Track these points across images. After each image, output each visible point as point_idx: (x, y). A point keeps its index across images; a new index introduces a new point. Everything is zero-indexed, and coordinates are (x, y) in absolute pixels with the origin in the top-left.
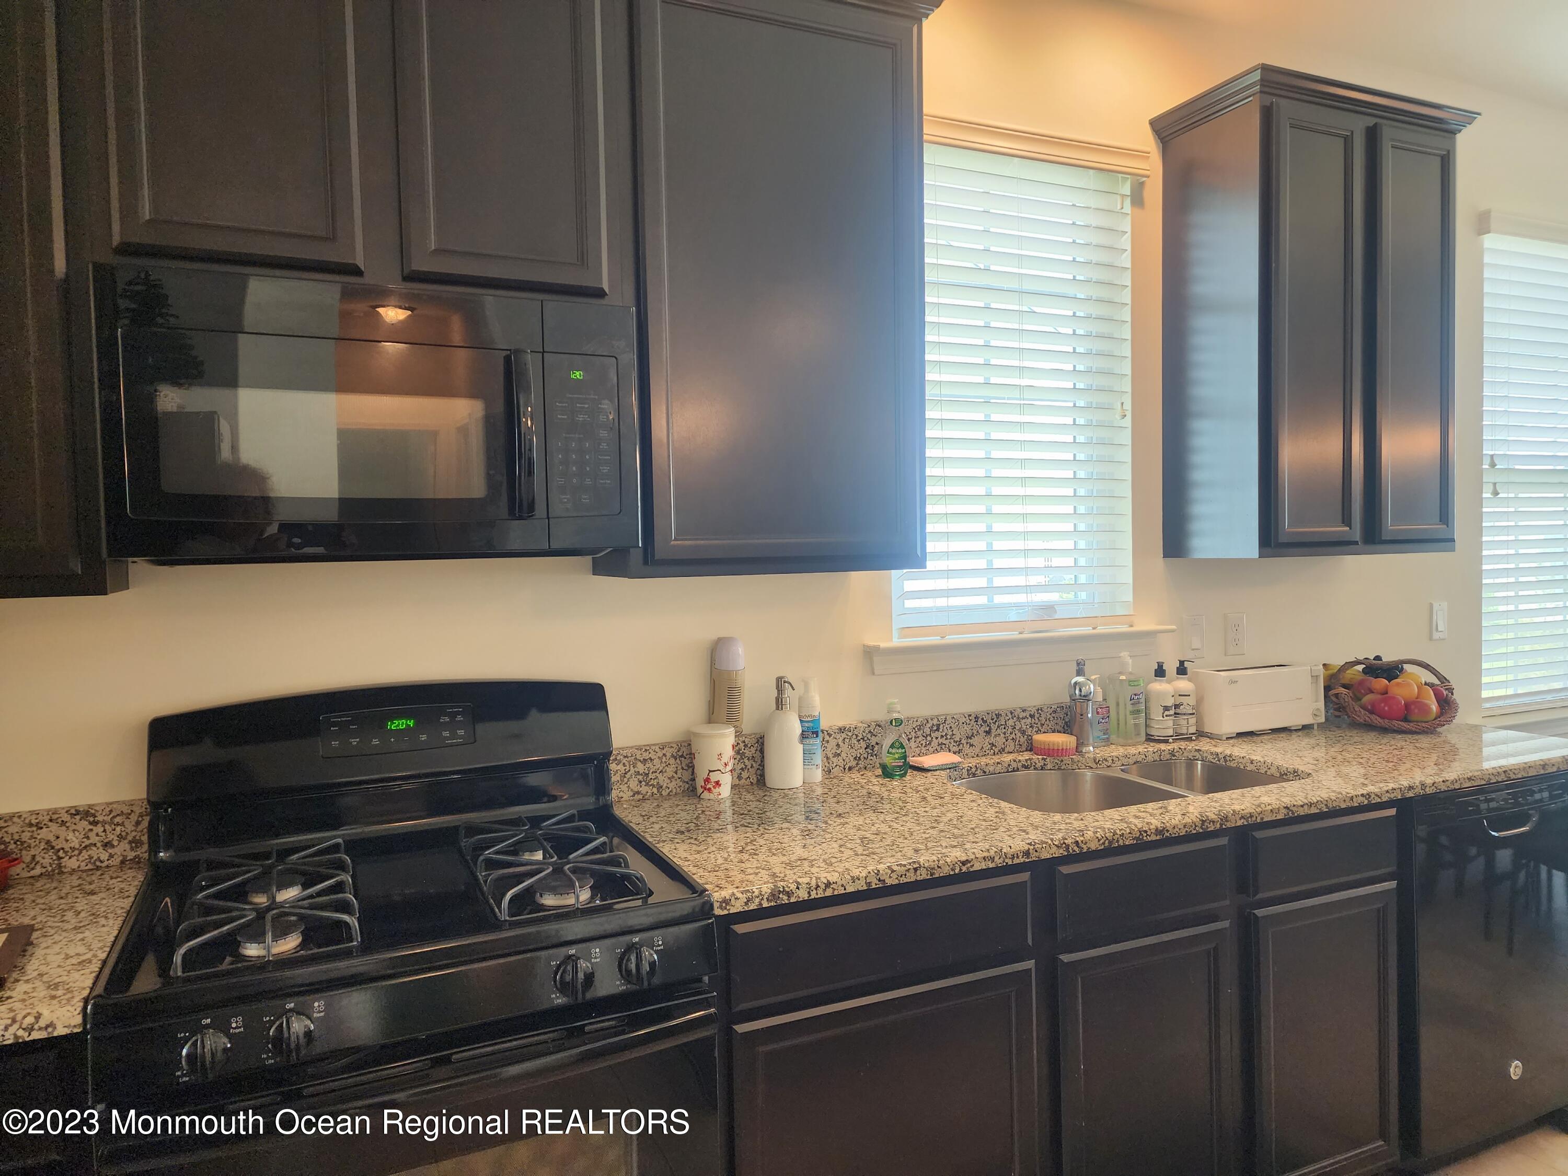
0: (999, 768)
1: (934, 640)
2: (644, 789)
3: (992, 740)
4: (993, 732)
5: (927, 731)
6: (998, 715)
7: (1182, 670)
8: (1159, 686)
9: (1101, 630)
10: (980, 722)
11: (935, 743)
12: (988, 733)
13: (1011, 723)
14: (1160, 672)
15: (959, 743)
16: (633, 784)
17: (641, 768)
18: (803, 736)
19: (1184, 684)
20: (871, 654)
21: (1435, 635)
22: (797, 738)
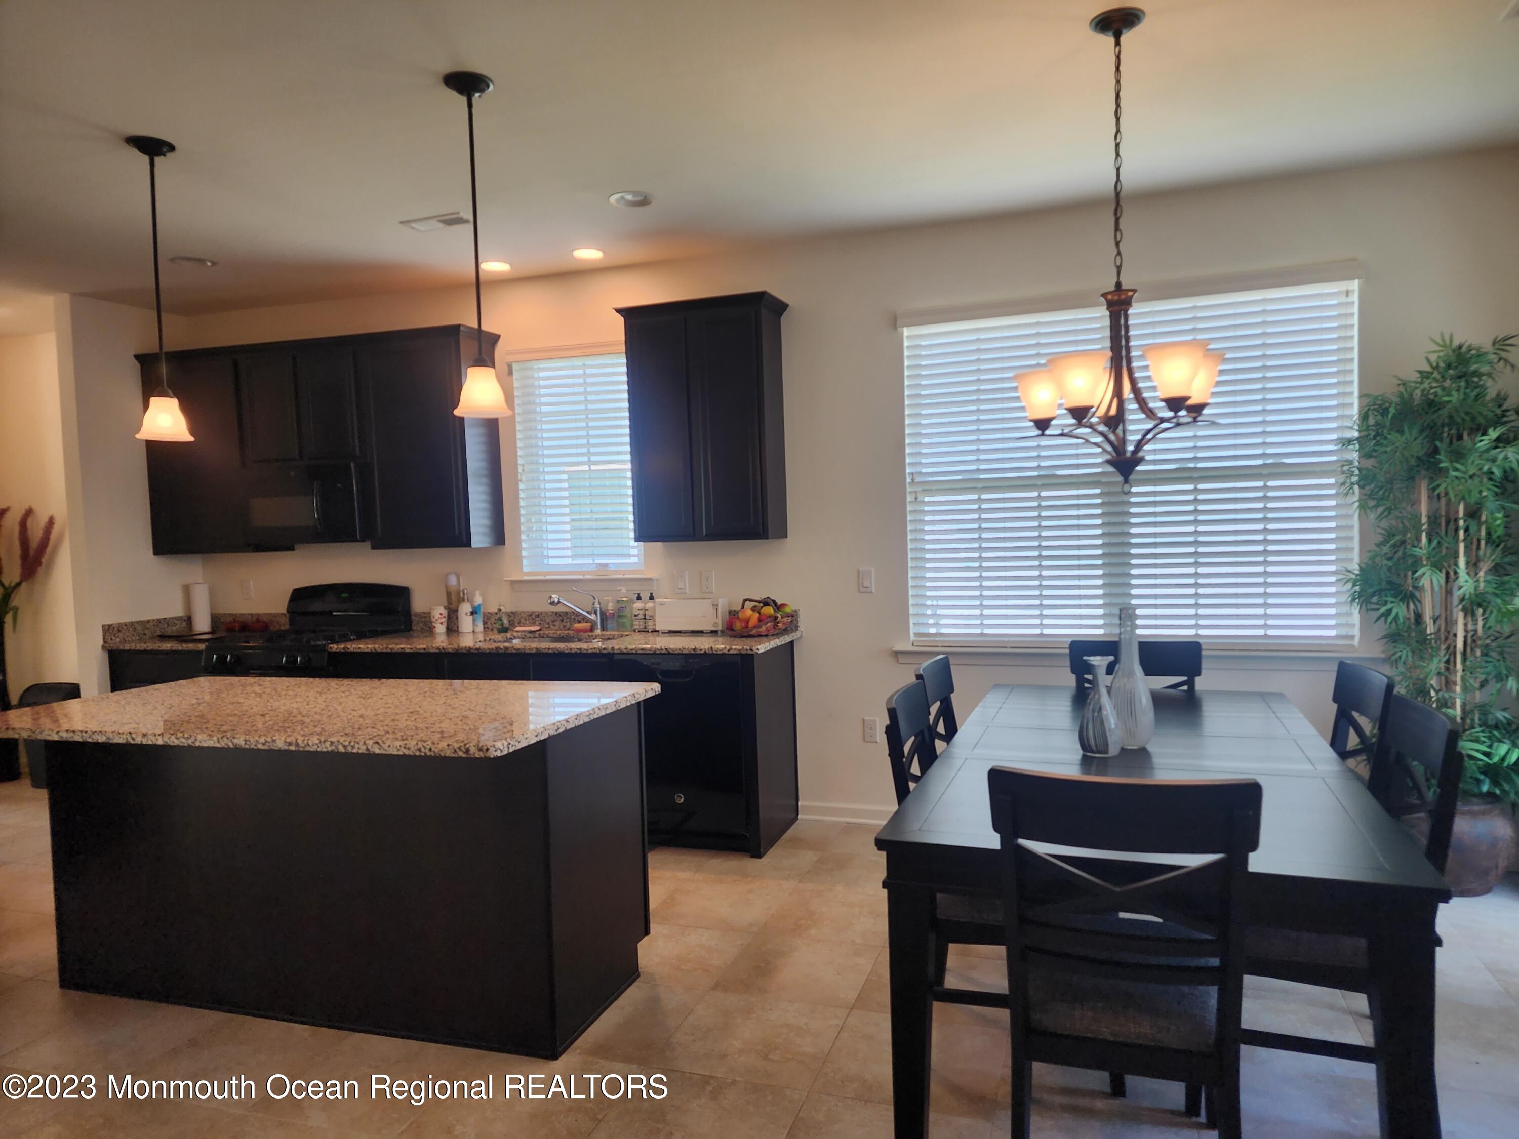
0: (555, 636)
1: (541, 577)
2: (425, 628)
3: (564, 624)
4: (565, 621)
5: (534, 617)
6: (567, 613)
7: (652, 598)
8: (638, 605)
9: (627, 576)
10: (558, 615)
11: (537, 623)
12: (562, 620)
13: (573, 617)
14: (639, 598)
15: (548, 624)
16: (421, 625)
17: (423, 620)
18: (472, 613)
19: (650, 605)
20: (513, 582)
21: (862, 589)
22: (469, 614)
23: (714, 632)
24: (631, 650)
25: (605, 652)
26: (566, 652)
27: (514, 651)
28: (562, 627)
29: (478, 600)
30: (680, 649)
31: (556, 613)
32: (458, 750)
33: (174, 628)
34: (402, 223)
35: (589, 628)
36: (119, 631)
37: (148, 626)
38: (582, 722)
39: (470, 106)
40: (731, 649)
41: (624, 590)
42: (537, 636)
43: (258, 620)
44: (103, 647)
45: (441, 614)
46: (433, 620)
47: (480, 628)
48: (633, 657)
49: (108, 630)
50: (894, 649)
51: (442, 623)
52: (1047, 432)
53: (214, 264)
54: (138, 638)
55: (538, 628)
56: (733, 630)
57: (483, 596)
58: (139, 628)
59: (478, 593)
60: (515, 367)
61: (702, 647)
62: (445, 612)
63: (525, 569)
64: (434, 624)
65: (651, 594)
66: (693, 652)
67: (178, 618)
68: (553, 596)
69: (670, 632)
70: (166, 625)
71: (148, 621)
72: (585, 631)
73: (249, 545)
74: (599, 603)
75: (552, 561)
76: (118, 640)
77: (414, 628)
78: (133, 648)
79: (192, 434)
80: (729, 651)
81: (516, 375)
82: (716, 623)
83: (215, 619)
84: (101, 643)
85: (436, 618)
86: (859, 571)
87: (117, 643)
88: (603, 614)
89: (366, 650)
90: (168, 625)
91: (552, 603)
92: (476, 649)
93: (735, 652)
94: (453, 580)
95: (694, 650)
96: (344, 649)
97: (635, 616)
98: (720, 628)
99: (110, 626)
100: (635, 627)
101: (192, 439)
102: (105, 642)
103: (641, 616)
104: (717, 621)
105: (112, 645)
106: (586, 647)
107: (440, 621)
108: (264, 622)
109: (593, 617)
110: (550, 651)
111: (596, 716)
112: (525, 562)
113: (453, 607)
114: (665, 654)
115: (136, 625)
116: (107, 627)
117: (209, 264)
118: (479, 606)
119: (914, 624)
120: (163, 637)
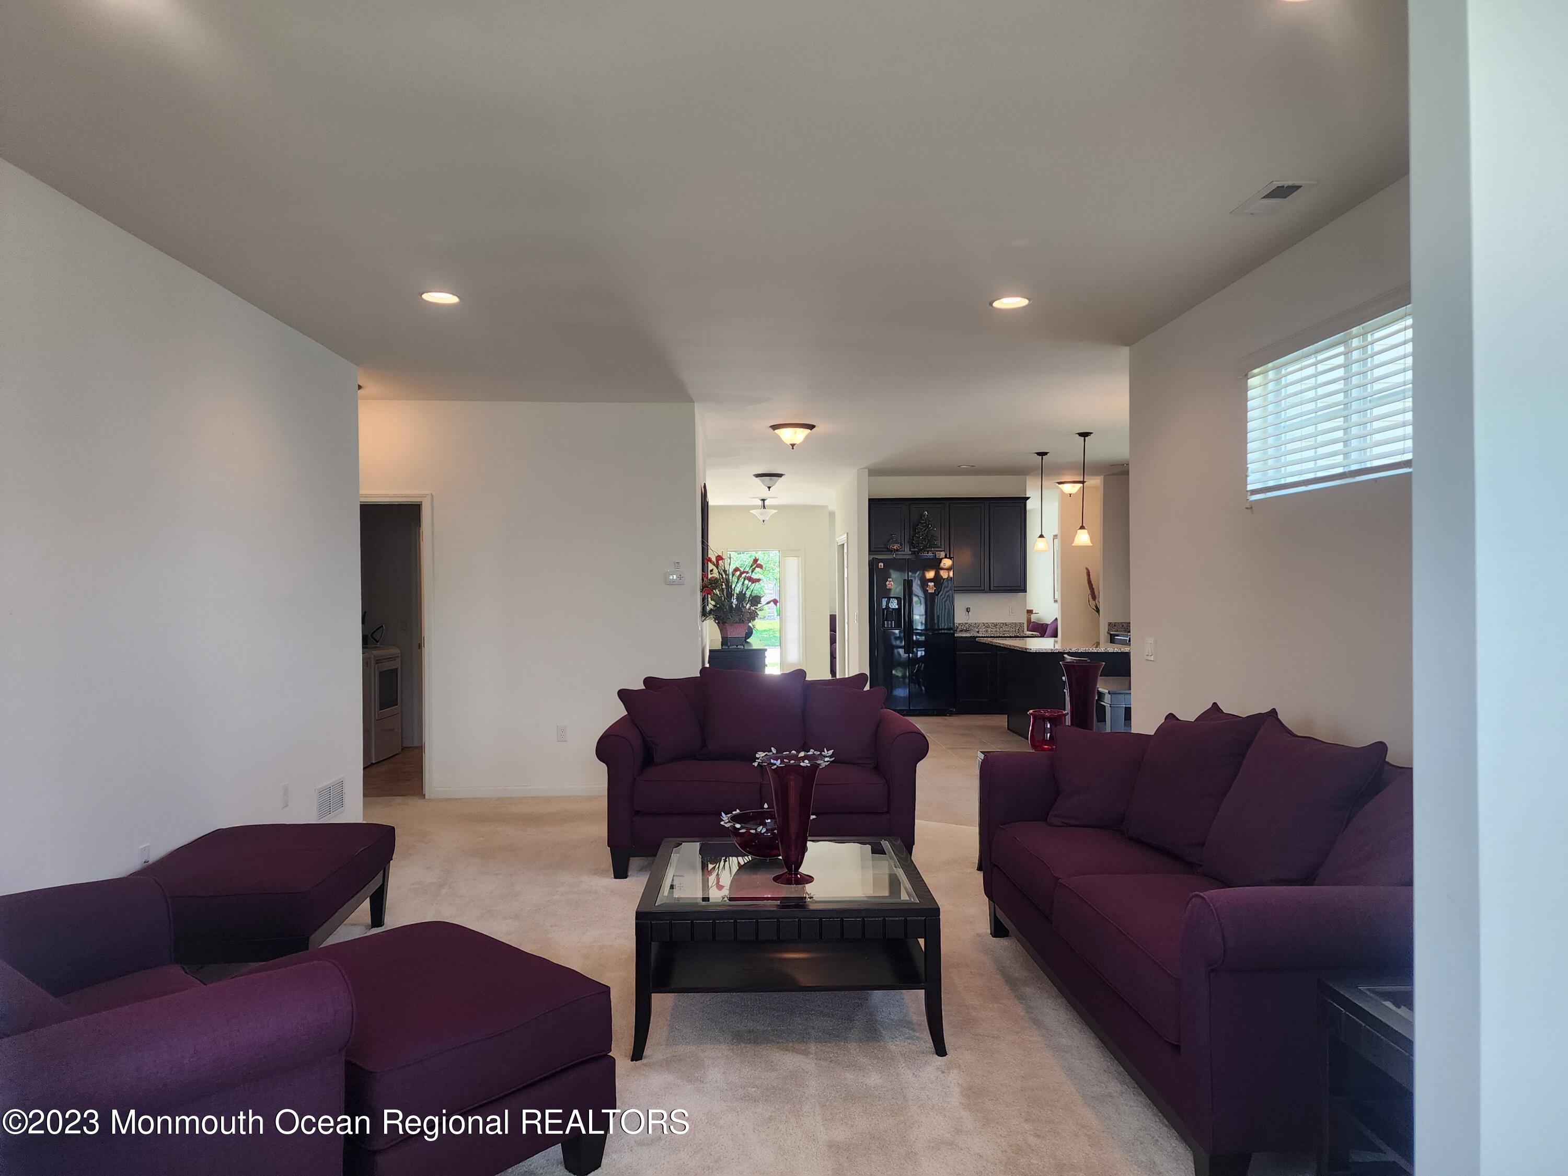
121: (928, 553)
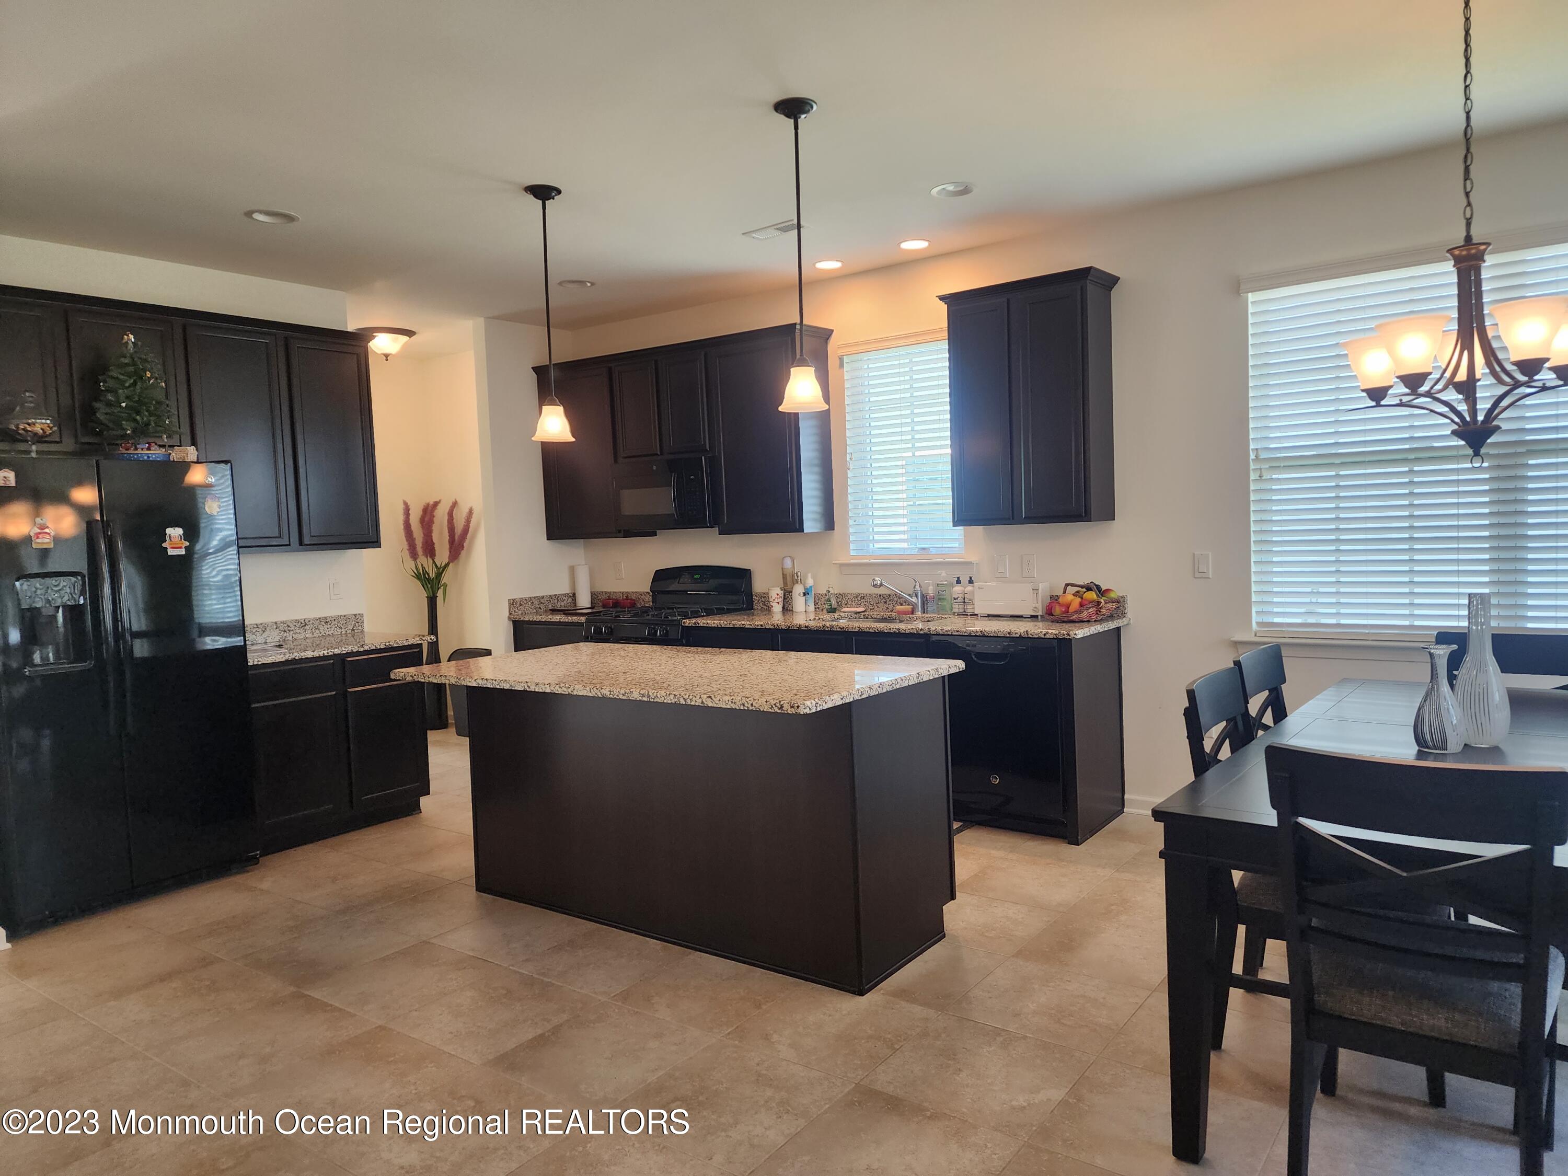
0: (878, 617)
1: (866, 561)
2: (764, 607)
3: (888, 606)
4: (888, 603)
5: (859, 598)
6: (889, 595)
7: (971, 581)
8: (958, 589)
9: (947, 560)
10: (882, 597)
11: (862, 604)
12: (886, 602)
13: (895, 599)
14: (959, 582)
15: (872, 605)
16: (761, 604)
17: (763, 599)
18: (804, 594)
19: (969, 588)
20: (841, 565)
21: (1197, 575)
22: (802, 594)
23: (1034, 617)
24: (946, 631)
25: (922, 632)
26: (886, 631)
27: (839, 630)
28: (885, 608)
29: (810, 582)
30: (995, 632)
31: (880, 595)
32: (774, 706)
33: (562, 604)
34: (743, 234)
35: (910, 610)
36: (521, 605)
37: (542, 601)
38: (885, 691)
39: (796, 128)
40: (1047, 633)
41: (944, 574)
42: (862, 617)
43: (627, 598)
44: (509, 618)
45: (778, 595)
46: (771, 600)
47: (812, 608)
48: (950, 639)
49: (512, 603)
50: (1232, 639)
51: (778, 603)
52: (1383, 403)
53: (592, 284)
54: (535, 611)
55: (863, 609)
56: (1052, 615)
57: (814, 577)
58: (536, 602)
59: (810, 575)
60: (846, 359)
61: (1018, 631)
62: (781, 593)
63: (852, 553)
64: (771, 604)
65: (971, 578)
66: (1008, 635)
67: (565, 595)
68: (877, 579)
69: (989, 616)
70: (556, 600)
71: (543, 597)
72: (905, 613)
73: (620, 532)
74: (920, 586)
75: (877, 546)
76: (520, 612)
77: (755, 607)
78: (531, 620)
79: (574, 437)
80: (1045, 635)
81: (846, 367)
82: (1035, 607)
83: (594, 596)
84: (508, 614)
85: (774, 598)
86: (1194, 554)
87: (519, 615)
88: (923, 596)
89: (713, 626)
90: (558, 600)
91: (875, 586)
92: (806, 627)
93: (1051, 637)
94: (788, 563)
95: (1009, 633)
96: (695, 623)
97: (955, 599)
98: (1040, 613)
99: (514, 600)
100: (954, 610)
101: (573, 440)
102: (510, 614)
103: (960, 600)
104: (1037, 605)
105: (515, 617)
106: (904, 628)
107: (776, 601)
108: (631, 599)
109: (914, 600)
110: (871, 631)
111: (898, 686)
112: (852, 546)
113: (788, 588)
114: (980, 636)
115: (534, 600)
116: (512, 601)
117: (589, 284)
118: (811, 587)
119: (1257, 612)
120: (554, 611)
121: (149, 449)
